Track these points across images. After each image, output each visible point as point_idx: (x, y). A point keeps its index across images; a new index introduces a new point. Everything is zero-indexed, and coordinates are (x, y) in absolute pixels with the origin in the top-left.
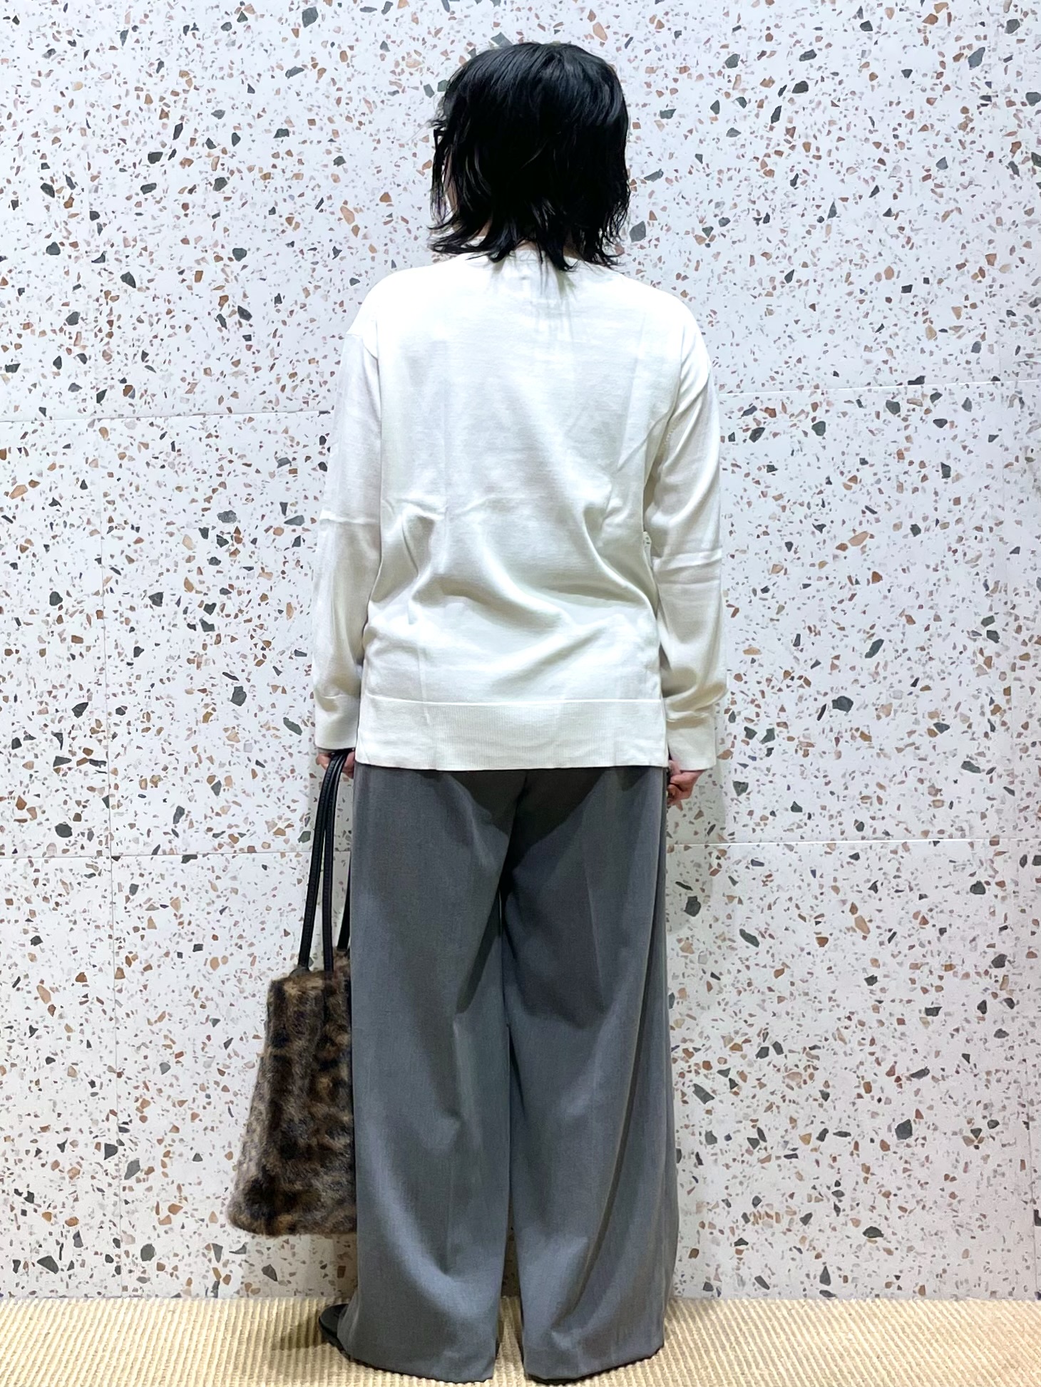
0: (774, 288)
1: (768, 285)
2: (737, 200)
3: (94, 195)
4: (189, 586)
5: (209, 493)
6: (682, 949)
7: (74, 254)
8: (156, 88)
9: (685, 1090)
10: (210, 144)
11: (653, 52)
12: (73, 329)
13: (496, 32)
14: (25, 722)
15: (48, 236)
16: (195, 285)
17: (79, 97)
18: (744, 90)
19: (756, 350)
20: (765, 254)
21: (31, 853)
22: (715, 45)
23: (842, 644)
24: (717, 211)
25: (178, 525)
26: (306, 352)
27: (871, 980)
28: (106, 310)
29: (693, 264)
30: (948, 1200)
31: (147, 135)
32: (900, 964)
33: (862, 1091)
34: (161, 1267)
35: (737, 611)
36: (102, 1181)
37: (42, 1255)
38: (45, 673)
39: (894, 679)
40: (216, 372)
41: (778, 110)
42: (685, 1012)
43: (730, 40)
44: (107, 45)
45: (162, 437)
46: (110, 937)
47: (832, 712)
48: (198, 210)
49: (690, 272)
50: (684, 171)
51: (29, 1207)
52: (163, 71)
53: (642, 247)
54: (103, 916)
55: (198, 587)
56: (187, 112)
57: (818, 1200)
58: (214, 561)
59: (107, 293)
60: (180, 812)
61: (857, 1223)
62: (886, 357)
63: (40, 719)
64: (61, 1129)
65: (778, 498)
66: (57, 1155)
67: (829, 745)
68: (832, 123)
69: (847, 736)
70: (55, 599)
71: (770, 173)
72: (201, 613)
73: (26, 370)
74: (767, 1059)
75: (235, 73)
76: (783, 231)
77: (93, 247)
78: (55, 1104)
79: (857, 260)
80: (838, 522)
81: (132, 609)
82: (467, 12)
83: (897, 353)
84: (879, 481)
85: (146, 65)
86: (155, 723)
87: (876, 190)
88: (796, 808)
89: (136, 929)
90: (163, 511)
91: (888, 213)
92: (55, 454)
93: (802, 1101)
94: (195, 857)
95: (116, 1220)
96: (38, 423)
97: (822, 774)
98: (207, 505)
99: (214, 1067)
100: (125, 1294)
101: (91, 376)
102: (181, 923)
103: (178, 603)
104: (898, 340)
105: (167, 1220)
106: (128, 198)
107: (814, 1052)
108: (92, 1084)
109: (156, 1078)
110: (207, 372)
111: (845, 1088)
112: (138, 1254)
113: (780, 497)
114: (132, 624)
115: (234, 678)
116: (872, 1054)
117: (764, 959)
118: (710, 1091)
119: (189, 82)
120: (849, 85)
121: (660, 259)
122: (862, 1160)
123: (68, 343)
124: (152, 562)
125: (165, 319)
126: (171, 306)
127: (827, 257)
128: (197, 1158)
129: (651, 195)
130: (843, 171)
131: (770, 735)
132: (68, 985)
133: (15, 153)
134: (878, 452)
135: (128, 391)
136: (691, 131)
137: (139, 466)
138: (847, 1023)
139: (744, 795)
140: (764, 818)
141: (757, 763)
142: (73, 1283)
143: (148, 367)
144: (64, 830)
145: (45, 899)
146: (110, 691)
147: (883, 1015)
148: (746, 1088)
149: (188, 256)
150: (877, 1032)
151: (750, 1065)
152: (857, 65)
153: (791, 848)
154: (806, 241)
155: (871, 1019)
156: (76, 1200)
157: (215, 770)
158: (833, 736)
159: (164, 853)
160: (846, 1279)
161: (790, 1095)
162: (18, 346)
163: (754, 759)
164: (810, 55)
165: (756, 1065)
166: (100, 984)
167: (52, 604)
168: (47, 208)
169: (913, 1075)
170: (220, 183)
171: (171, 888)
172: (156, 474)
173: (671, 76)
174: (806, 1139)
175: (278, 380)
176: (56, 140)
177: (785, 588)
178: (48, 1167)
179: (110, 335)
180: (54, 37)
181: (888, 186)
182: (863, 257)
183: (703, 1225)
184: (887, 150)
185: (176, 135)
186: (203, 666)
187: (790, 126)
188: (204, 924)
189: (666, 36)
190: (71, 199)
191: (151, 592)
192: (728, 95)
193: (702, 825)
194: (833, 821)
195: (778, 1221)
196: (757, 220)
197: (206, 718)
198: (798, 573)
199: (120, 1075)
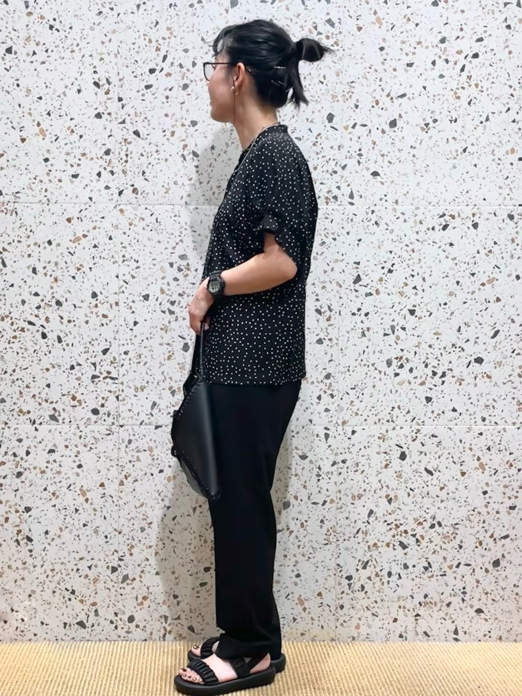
0: (457, 155)
1: (455, 154)
2: (442, 110)
3: (121, 89)
4: (162, 291)
5: (174, 245)
6: (397, 476)
7: (109, 119)
8: (154, 35)
9: (395, 543)
10: (181, 66)
11: (405, 33)
12: (107, 158)
13: (327, 18)
14: (77, 357)
15: (96, 109)
16: (171, 138)
17: (113, 37)
18: (448, 55)
19: (447, 185)
20: (453, 138)
21: (78, 422)
22: (435, 31)
23: (480, 332)
24: (432, 115)
25: (158, 260)
26: (226, 175)
27: (485, 493)
28: (125, 148)
29: (419, 142)
30: (515, 596)
31: (149, 59)
32: (499, 485)
33: (478, 545)
34: (137, 626)
35: (431, 314)
36: (110, 584)
37: (78, 620)
38: (87, 332)
39: (504, 350)
40: (180, 183)
41: (464, 66)
42: (397, 506)
43: (443, 29)
44: (129, 12)
45: (152, 215)
46: (117, 465)
47: (473, 364)
48: (172, 100)
49: (417, 145)
50: (416, 95)
51: (72, 597)
52: (158, 26)
53: (394, 131)
54: (114, 455)
55: (167, 292)
56: (170, 49)
57: (454, 595)
58: (176, 279)
59: (126, 140)
60: (154, 404)
61: (472, 606)
62: (509, 192)
63: (85, 356)
64: (89, 558)
65: (454, 259)
66: (87, 571)
67: (472, 381)
68: (489, 74)
69: (480, 376)
70: (94, 295)
71: (458, 98)
72: (168, 305)
73: (82, 178)
74: (434, 530)
75: (195, 30)
76: (463, 127)
77: (119, 116)
78: (87, 547)
79: (498, 143)
80: (482, 272)
81: (133, 302)
82: (313, 6)
83: (514, 190)
84: (502, 253)
85: (149, 22)
86: (143, 359)
87: (509, 109)
88: (454, 410)
89: (130, 462)
90: (151, 253)
91: (514, 121)
92: (96, 221)
93: (449, 549)
94: (161, 427)
95: (116, 603)
96: (87, 205)
97: (467, 394)
98: (173, 251)
99: (167, 530)
100: (119, 639)
101: (116, 182)
102: (153, 459)
103: (157, 300)
104: (515, 184)
105: (142, 603)
106: (138, 91)
107: (456, 526)
108: (106, 537)
109: (139, 534)
110: (175, 183)
111: (469, 543)
112: (126, 620)
113: (455, 259)
114: (133, 309)
115: (184, 338)
116: (483, 527)
117: (435, 482)
118: (406, 544)
119: (171, 33)
120: (498, 56)
121: (403, 138)
122: (475, 577)
123: (105, 165)
124: (144, 279)
125: (155, 155)
126: (158, 148)
127: (484, 141)
128: (157, 573)
129: (400, 105)
130: (493, 98)
131: (444, 375)
132: (95, 489)
133: (80, 65)
134: (502, 239)
135: (135, 191)
136: (421, 74)
137: (139, 229)
138: (472, 513)
139: (430, 403)
140: (439, 415)
141: (437, 388)
142: (93, 634)
143: (146, 179)
144: (95, 412)
145: (85, 446)
146: (121, 343)
147: (489, 509)
148: (424, 543)
149: (168, 123)
150: (486, 517)
151: (426, 532)
152: (503, 46)
153: (450, 429)
154: (474, 133)
155: (484, 511)
156: (96, 593)
157: (173, 384)
158: (473, 376)
159: (146, 424)
160: (465, 633)
161: (444, 546)
162: (79, 165)
163: (435, 386)
164: (480, 40)
165: (429, 533)
166: (112, 488)
167: (93, 297)
168: (96, 94)
169: (502, 538)
170: (185, 87)
171: (149, 441)
172: (147, 234)
173: (413, 46)
174: (450, 567)
175: (211, 189)
176: (101, 59)
177: (455, 303)
178: (83, 577)
179: (126, 161)
180: (102, 5)
181: (515, 108)
182: (500, 142)
183: (400, 607)
184: (515, 90)
185: (164, 61)
186: (168, 332)
187: (469, 75)
188: (164, 460)
189: (411, 25)
190: (109, 90)
191: (144, 293)
192: (440, 57)
193: (409, 417)
194: (472, 417)
195: (435, 605)
196: (451, 121)
197: (169, 358)
198: (461, 296)
199: (120, 533)
